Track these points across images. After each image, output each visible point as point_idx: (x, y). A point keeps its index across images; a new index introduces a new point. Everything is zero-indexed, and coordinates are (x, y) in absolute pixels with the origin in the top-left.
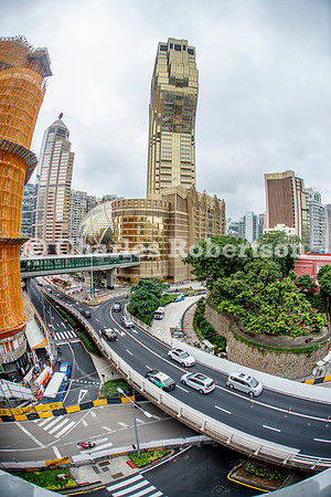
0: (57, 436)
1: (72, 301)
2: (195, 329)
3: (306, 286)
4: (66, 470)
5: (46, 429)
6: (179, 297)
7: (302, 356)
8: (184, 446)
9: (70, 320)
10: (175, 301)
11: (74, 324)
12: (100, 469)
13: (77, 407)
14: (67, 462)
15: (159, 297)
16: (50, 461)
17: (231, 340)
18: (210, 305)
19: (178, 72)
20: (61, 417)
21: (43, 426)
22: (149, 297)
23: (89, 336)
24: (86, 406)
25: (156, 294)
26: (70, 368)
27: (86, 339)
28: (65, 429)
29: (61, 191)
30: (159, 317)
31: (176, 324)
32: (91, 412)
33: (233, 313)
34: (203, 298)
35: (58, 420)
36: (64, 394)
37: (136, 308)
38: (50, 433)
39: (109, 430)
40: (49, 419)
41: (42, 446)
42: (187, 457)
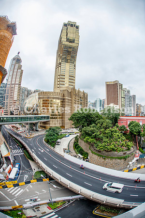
0: (16, 196)
1: (20, 136)
2: (74, 149)
3: (123, 130)
4: (21, 210)
5: (11, 192)
6: (67, 135)
7: (122, 160)
8: (72, 200)
10: (65, 137)
11: (21, 146)
12: (36, 210)
13: (24, 183)
14: (22, 207)
16: (14, 207)
17: (90, 154)
18: (81, 139)
19: (71, 36)
20: (17, 187)
22: (54, 135)
23: (27, 151)
24: (28, 182)
25: (57, 134)
26: (20, 166)
27: (26, 153)
28: (19, 193)
29: (17, 87)
30: (58, 143)
31: (66, 147)
32: (30, 185)
33: (91, 142)
34: (78, 136)
35: (16, 189)
36: (18, 177)
37: (48, 140)
38: (13, 194)
39: (38, 193)
40: (12, 188)
41: (10, 200)
42: (74, 205)
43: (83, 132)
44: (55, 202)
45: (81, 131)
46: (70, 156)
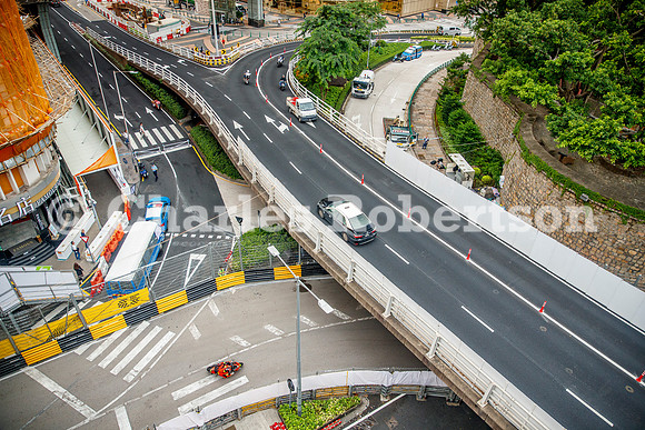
0: (129, 378)
1: (167, 57)
2: (436, 126)
5: (104, 364)
6: (409, 51)
8: (390, 392)
9: (168, 100)
10: (400, 58)
11: (177, 108)
13: (180, 297)
15: (365, 48)
17: (514, 163)
18: (477, 75)
20: (145, 324)
21: (101, 358)
22: (344, 45)
23: (210, 134)
24: (201, 290)
25: (359, 39)
27: (204, 142)
28: (151, 354)
30: (362, 92)
31: (398, 111)
32: (210, 304)
33: (529, 101)
34: (464, 57)
35: (135, 334)
36: (155, 268)
37: (313, 72)
38: (115, 371)
39: (244, 343)
40: (115, 336)
41: (89, 414)
42: (393, 422)
43: (495, 39)
44: (312, 395)
45: (487, 35)
46: (410, 158)
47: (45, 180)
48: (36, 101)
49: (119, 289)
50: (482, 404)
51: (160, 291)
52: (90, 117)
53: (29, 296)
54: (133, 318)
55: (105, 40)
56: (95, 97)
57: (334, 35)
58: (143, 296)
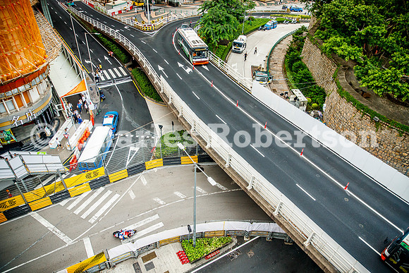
0: (92, 221)
1: (117, 24)
2: (285, 72)
5: (77, 212)
6: (269, 24)
8: (250, 235)
9: (118, 51)
10: (263, 28)
11: (123, 57)
13: (124, 173)
17: (333, 96)
18: (311, 40)
20: (102, 189)
21: (75, 208)
23: (143, 73)
24: (136, 169)
26: (117, 119)
27: (140, 78)
28: (105, 207)
30: (238, 49)
31: (260, 61)
35: (96, 195)
36: (108, 155)
37: (208, 35)
38: (84, 216)
39: (161, 202)
40: (83, 196)
41: (69, 241)
42: (251, 253)
43: (324, 17)
44: (202, 235)
45: (318, 14)
46: (268, 91)
47: (43, 100)
48: (37, 51)
49: (86, 167)
50: (306, 244)
51: (111, 169)
52: (70, 61)
53: (33, 170)
54: (95, 185)
55: (80, 14)
56: (74, 49)
57: (222, 12)
58: (101, 172)
